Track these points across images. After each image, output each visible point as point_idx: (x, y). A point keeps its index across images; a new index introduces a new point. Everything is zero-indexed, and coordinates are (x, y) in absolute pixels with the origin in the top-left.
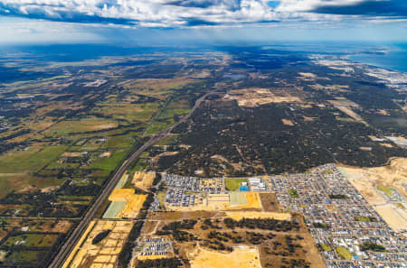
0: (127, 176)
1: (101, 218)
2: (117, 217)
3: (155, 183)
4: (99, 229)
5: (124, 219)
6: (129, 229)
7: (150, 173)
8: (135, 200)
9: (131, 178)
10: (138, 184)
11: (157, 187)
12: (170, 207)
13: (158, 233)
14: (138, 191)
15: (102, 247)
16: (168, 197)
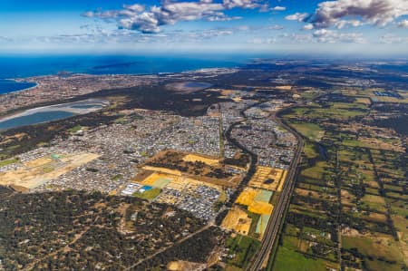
0: (258, 231)
1: (274, 192)
2: (261, 191)
3: (225, 213)
4: (273, 186)
5: (255, 188)
6: (251, 182)
7: (228, 229)
8: (247, 200)
9: (253, 227)
10: (244, 216)
11: (224, 208)
12: (218, 188)
13: (231, 175)
14: (244, 208)
15: (266, 177)
16: (217, 196)
